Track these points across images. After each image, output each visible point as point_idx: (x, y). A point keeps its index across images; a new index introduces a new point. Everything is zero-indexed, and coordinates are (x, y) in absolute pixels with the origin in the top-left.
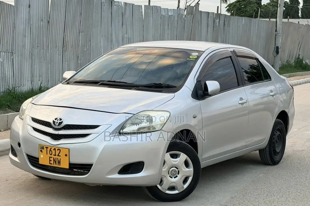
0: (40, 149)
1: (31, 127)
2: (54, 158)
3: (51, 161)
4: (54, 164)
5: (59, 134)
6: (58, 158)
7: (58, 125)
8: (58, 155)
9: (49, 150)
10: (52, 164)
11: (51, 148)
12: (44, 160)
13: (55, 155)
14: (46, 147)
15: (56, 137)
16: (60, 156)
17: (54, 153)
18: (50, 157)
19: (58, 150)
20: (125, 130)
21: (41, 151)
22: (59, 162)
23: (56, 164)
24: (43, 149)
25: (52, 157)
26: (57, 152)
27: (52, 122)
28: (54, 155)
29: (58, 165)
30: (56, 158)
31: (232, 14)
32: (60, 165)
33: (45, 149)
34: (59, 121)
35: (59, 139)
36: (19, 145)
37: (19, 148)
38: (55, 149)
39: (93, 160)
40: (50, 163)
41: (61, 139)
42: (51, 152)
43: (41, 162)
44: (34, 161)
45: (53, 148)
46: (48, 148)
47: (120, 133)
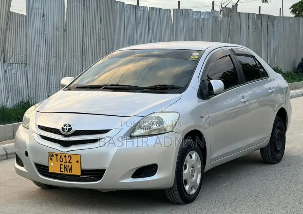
0: (50, 157)
1: (39, 135)
2: (65, 165)
3: (62, 168)
4: (65, 172)
5: (69, 140)
6: (69, 165)
7: (68, 131)
8: (69, 162)
9: (59, 157)
10: (63, 171)
11: (61, 155)
12: (54, 168)
13: (66, 162)
14: (56, 155)
15: (66, 144)
16: (71, 163)
17: (64, 160)
18: (60, 165)
19: (69, 156)
20: (136, 133)
21: (51, 159)
22: (70, 169)
23: (67, 172)
24: (53, 156)
25: (62, 165)
26: (68, 159)
27: (60, 129)
28: (64, 162)
29: (69, 172)
30: (67, 165)
31: (297, 16)
32: (71, 172)
33: (55, 156)
34: (68, 128)
35: (69, 146)
36: (26, 154)
37: (26, 157)
38: (65, 156)
39: (106, 165)
40: (61, 171)
41: (71, 145)
42: (61, 159)
43: (51, 170)
44: (43, 169)
45: (63, 155)
46: (58, 155)
47: (131, 137)
